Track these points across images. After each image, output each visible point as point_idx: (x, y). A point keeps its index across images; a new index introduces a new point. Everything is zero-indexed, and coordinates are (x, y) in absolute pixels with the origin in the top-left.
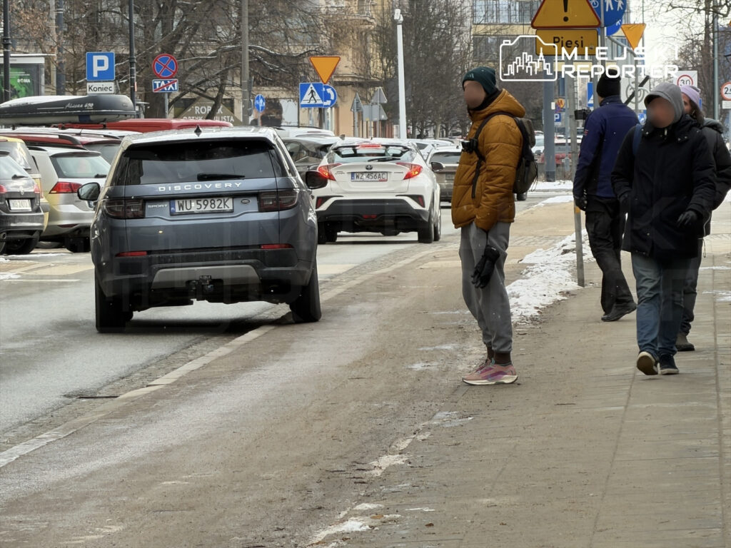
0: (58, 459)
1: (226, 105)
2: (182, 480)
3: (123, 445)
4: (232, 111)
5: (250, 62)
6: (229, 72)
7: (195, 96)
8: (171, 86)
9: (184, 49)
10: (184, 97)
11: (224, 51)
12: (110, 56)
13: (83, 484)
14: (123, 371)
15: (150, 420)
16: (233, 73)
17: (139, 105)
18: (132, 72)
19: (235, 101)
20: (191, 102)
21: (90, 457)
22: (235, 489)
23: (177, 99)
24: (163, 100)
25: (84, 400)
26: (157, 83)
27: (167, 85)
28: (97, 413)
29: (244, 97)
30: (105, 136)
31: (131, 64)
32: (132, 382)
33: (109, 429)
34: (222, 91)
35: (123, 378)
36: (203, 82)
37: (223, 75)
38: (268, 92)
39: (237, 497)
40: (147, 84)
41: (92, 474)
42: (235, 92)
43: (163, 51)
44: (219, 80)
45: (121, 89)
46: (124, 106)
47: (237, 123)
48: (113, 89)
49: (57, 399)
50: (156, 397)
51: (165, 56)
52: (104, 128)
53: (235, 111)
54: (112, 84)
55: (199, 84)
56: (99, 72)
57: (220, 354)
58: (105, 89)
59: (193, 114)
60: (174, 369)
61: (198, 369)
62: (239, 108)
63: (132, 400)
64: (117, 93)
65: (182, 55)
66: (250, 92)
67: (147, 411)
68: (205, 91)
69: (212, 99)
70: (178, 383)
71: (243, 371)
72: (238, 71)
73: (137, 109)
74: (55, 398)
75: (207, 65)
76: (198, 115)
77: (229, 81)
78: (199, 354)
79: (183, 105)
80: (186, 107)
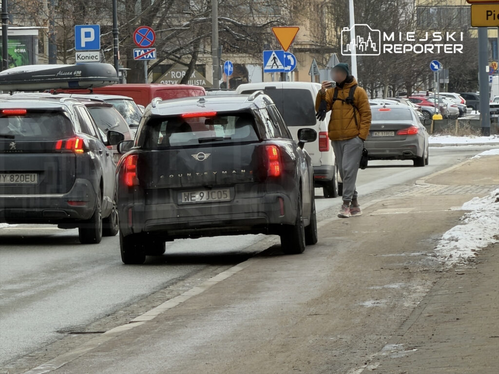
1: (198, 71)
4: (204, 76)
5: (219, 32)
6: (201, 41)
7: (171, 62)
8: (150, 54)
9: (162, 21)
10: (161, 63)
11: (197, 22)
12: (96, 28)
14: (108, 309)
15: (132, 353)
16: (204, 41)
17: (121, 71)
18: (115, 42)
19: (207, 67)
20: (169, 67)
23: (156, 65)
24: (143, 66)
25: (75, 335)
26: (138, 51)
27: (146, 54)
28: (86, 347)
29: (214, 64)
30: (92, 100)
31: (115, 35)
32: (116, 319)
33: (97, 361)
34: (195, 57)
35: (109, 315)
36: (179, 50)
37: (196, 44)
38: (238, 59)
40: (129, 53)
42: (206, 58)
43: (142, 23)
44: (192, 48)
45: (106, 57)
46: (108, 74)
47: (208, 86)
48: (98, 57)
49: (51, 334)
50: (138, 332)
51: (144, 28)
52: (91, 92)
53: (207, 75)
54: (98, 53)
55: (175, 51)
56: (86, 43)
57: (194, 294)
58: (92, 57)
59: (169, 78)
60: (153, 307)
61: (175, 307)
62: (210, 72)
63: (117, 335)
64: (102, 61)
65: (159, 26)
66: (219, 58)
67: (130, 344)
68: (180, 58)
69: (186, 65)
70: (157, 320)
71: (215, 309)
72: (209, 40)
73: (120, 74)
74: (49, 333)
75: (182, 35)
76: (174, 79)
77: (201, 49)
78: (176, 293)
79: (160, 71)
80: (163, 73)
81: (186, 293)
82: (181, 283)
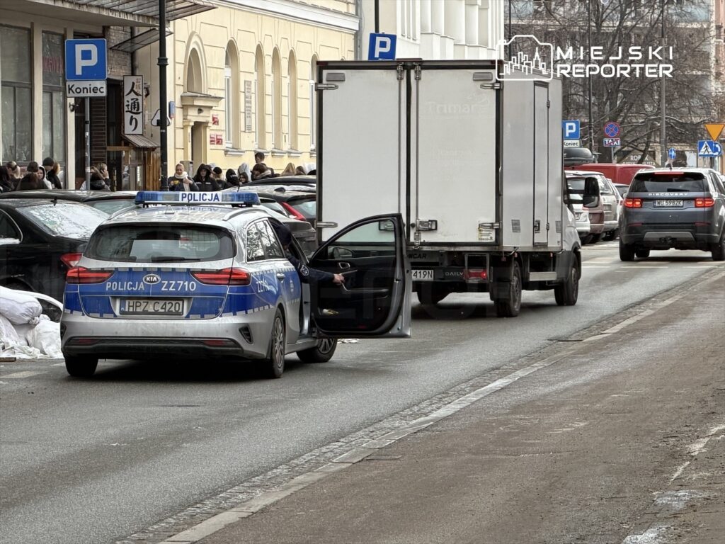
0: (544, 379)
1: (650, 155)
2: (624, 394)
3: (586, 371)
4: (654, 159)
5: (666, 127)
6: (653, 133)
7: (630, 149)
8: (615, 143)
9: (624, 119)
10: (624, 150)
11: (650, 120)
12: (576, 123)
13: (561, 396)
14: (585, 324)
15: (603, 356)
16: (655, 134)
17: (595, 155)
18: (590, 133)
19: (656, 152)
20: (628, 153)
21: (565, 379)
22: (658, 400)
23: (619, 151)
24: (611, 152)
25: (561, 343)
26: (607, 140)
27: (613, 142)
28: (569, 351)
29: (662, 150)
30: (574, 174)
31: (590, 128)
32: (591, 331)
33: (577, 361)
34: (648, 146)
35: (585, 329)
36: (636, 140)
37: (649, 136)
38: (678, 147)
39: (660, 405)
40: (600, 142)
41: (566, 389)
42: (657, 147)
43: (610, 120)
44: (646, 139)
45: (584, 144)
46: (586, 155)
47: (657, 166)
48: (578, 144)
49: (544, 341)
50: (607, 341)
51: (612, 123)
52: (573, 169)
53: (656, 159)
54: (578, 141)
55: (633, 141)
56: (570, 134)
57: (647, 314)
58: (574, 144)
59: (629, 161)
60: (618, 323)
61: (633, 324)
62: (659, 157)
63: (591, 342)
64: (581, 147)
65: (622, 122)
66: (666, 146)
67: (601, 350)
68: (637, 146)
69: (641, 151)
70: (621, 332)
71: (663, 325)
72: (658, 133)
73: (594, 157)
74: (543, 341)
75: (638, 129)
76: (632, 161)
77: (652, 140)
78: (634, 314)
79: (623, 155)
80: (625, 156)
81: (641, 314)
82: (638, 307)
